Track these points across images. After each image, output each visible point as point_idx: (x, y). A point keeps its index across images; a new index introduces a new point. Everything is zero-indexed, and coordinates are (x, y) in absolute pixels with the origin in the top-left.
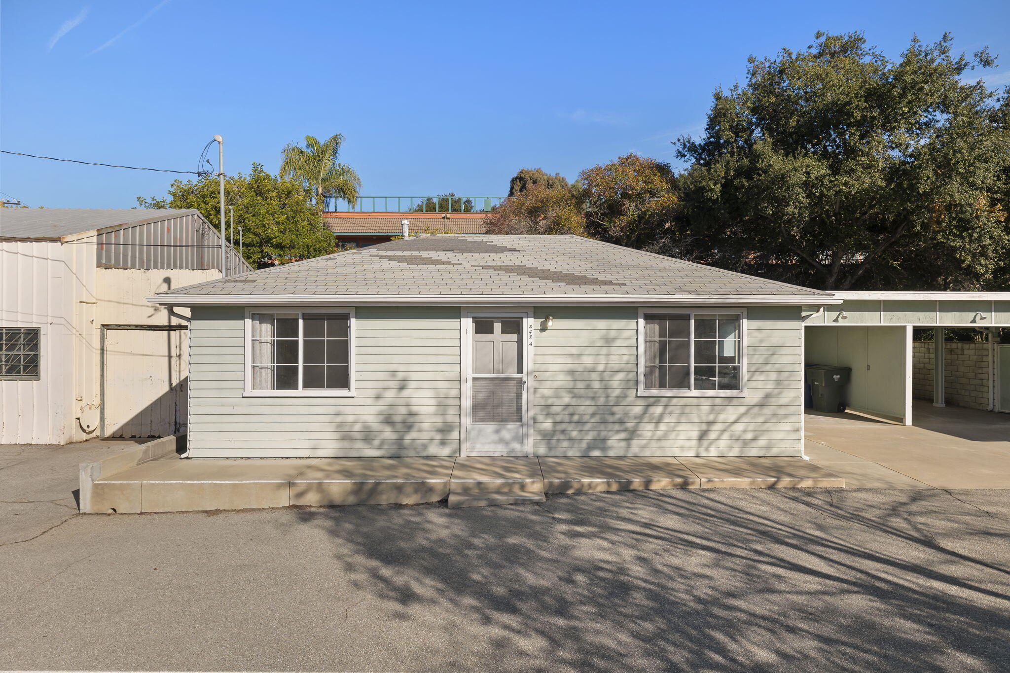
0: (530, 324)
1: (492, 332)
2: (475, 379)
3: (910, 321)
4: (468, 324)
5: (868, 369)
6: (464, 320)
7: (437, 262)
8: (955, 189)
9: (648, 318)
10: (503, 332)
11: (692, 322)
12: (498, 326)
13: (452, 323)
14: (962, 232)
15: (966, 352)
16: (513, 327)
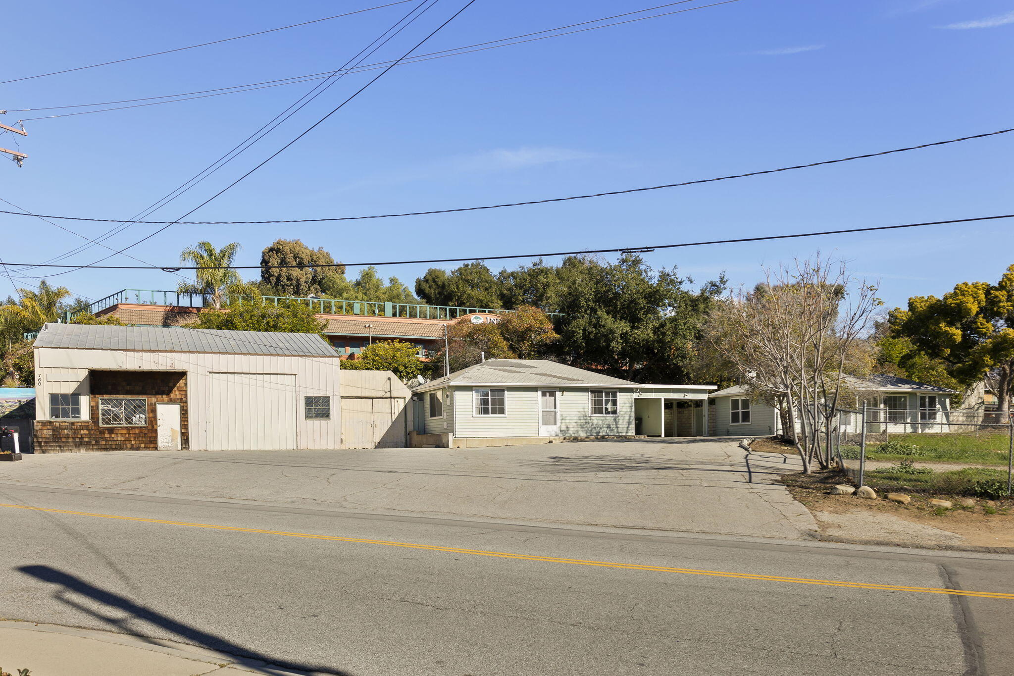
0: (558, 394)
1: (546, 396)
2: (543, 411)
3: (663, 396)
4: (540, 393)
5: (649, 417)
6: (539, 392)
7: (515, 372)
8: (679, 342)
9: (592, 392)
10: (549, 396)
11: (604, 393)
12: (548, 394)
13: (535, 393)
14: (682, 359)
15: (685, 412)
16: (552, 394)
